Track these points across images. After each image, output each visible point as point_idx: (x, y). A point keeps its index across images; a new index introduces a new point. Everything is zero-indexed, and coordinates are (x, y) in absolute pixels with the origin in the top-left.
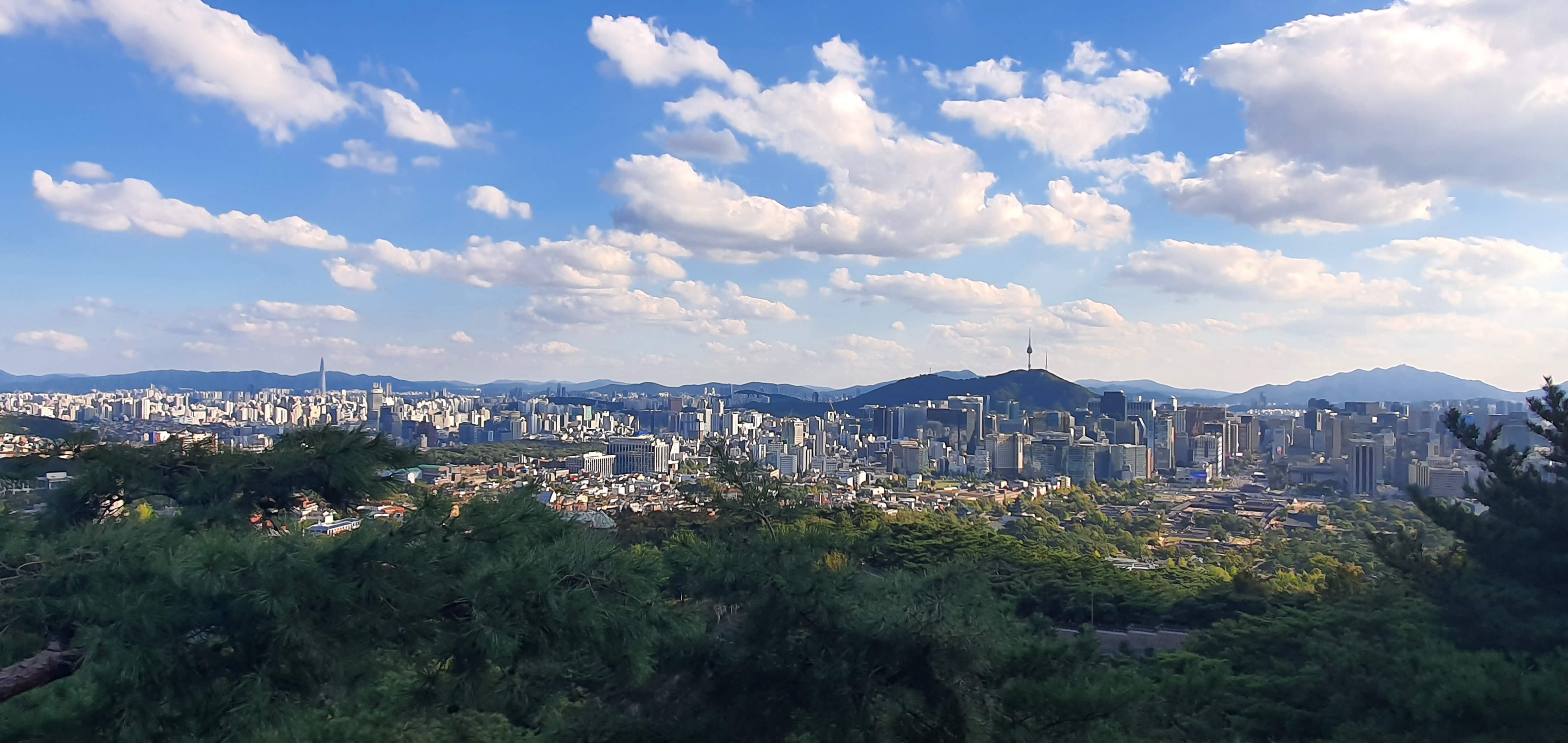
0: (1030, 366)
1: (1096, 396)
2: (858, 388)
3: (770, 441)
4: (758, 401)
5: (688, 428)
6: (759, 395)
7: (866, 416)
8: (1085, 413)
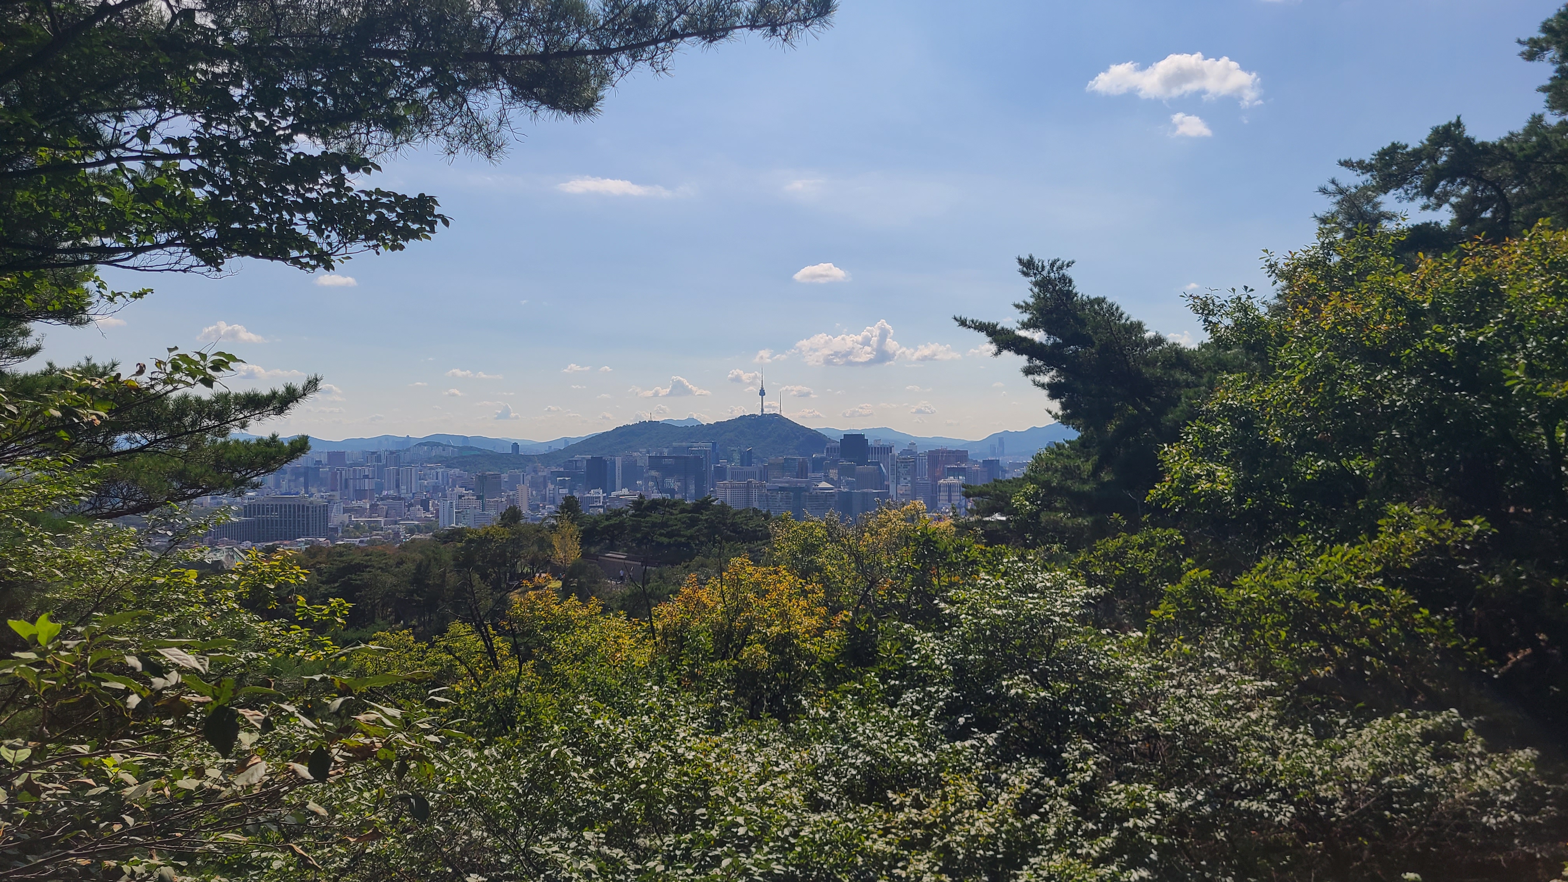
0: (763, 410)
1: (834, 442)
2: (566, 440)
3: (460, 497)
4: (444, 454)
5: (355, 486)
6: (445, 447)
7: (576, 468)
8: (823, 459)
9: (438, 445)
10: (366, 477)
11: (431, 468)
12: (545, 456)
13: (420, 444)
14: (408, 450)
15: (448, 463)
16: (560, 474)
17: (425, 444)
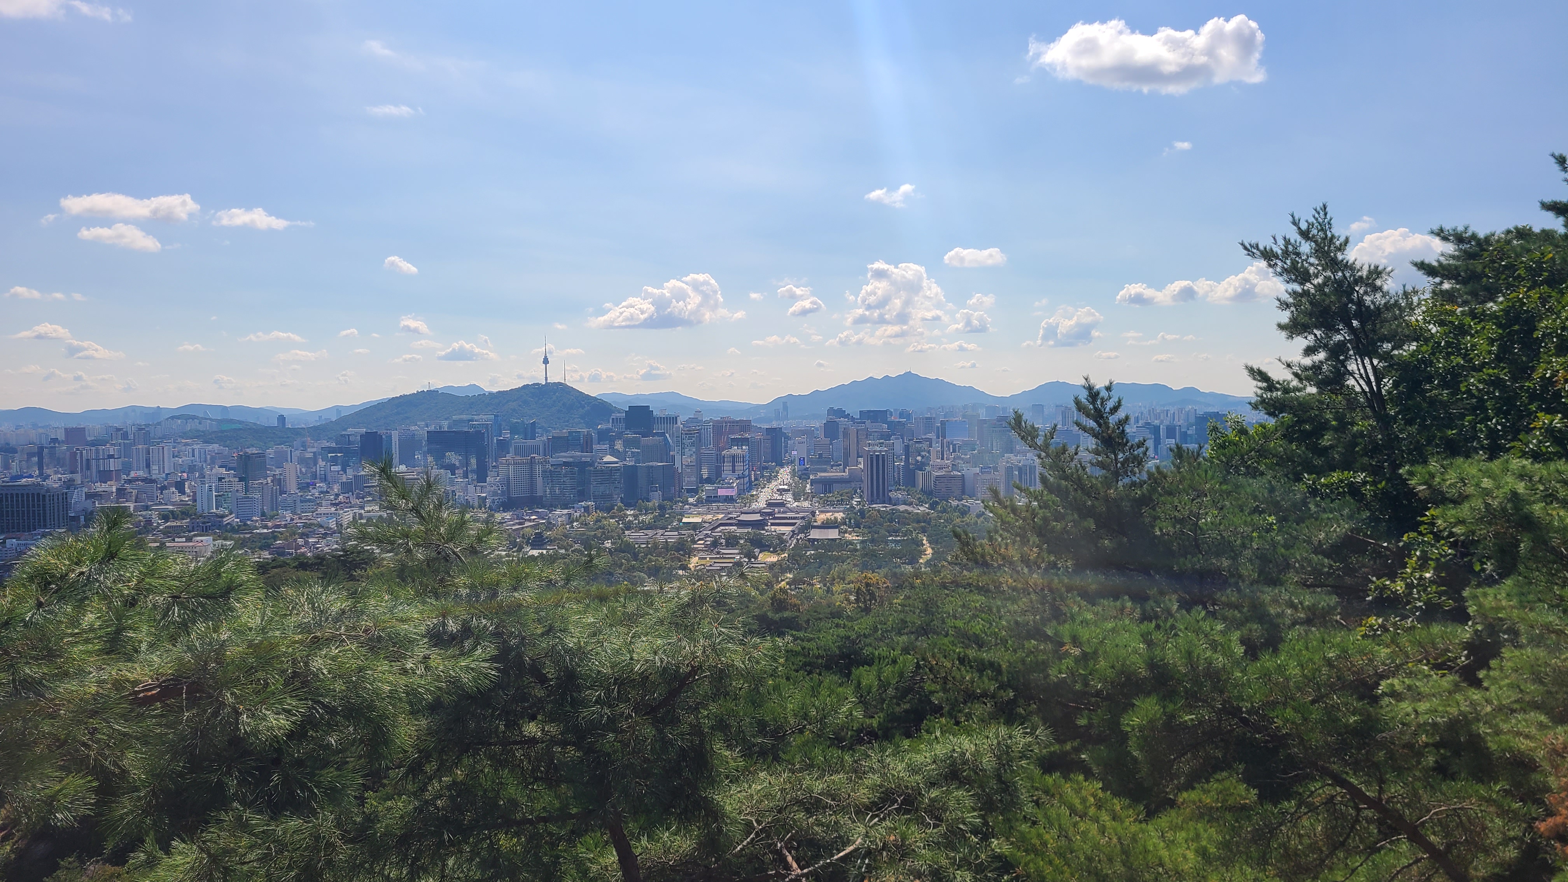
0: (546, 379)
1: (619, 411)
2: (338, 409)
3: (220, 479)
4: (201, 428)
5: (98, 466)
6: (201, 420)
7: (350, 443)
8: (609, 430)
9: (194, 418)
10: (111, 456)
11: (186, 444)
12: (315, 428)
13: (173, 418)
14: (159, 424)
15: (206, 438)
16: (331, 450)
17: (178, 417)
